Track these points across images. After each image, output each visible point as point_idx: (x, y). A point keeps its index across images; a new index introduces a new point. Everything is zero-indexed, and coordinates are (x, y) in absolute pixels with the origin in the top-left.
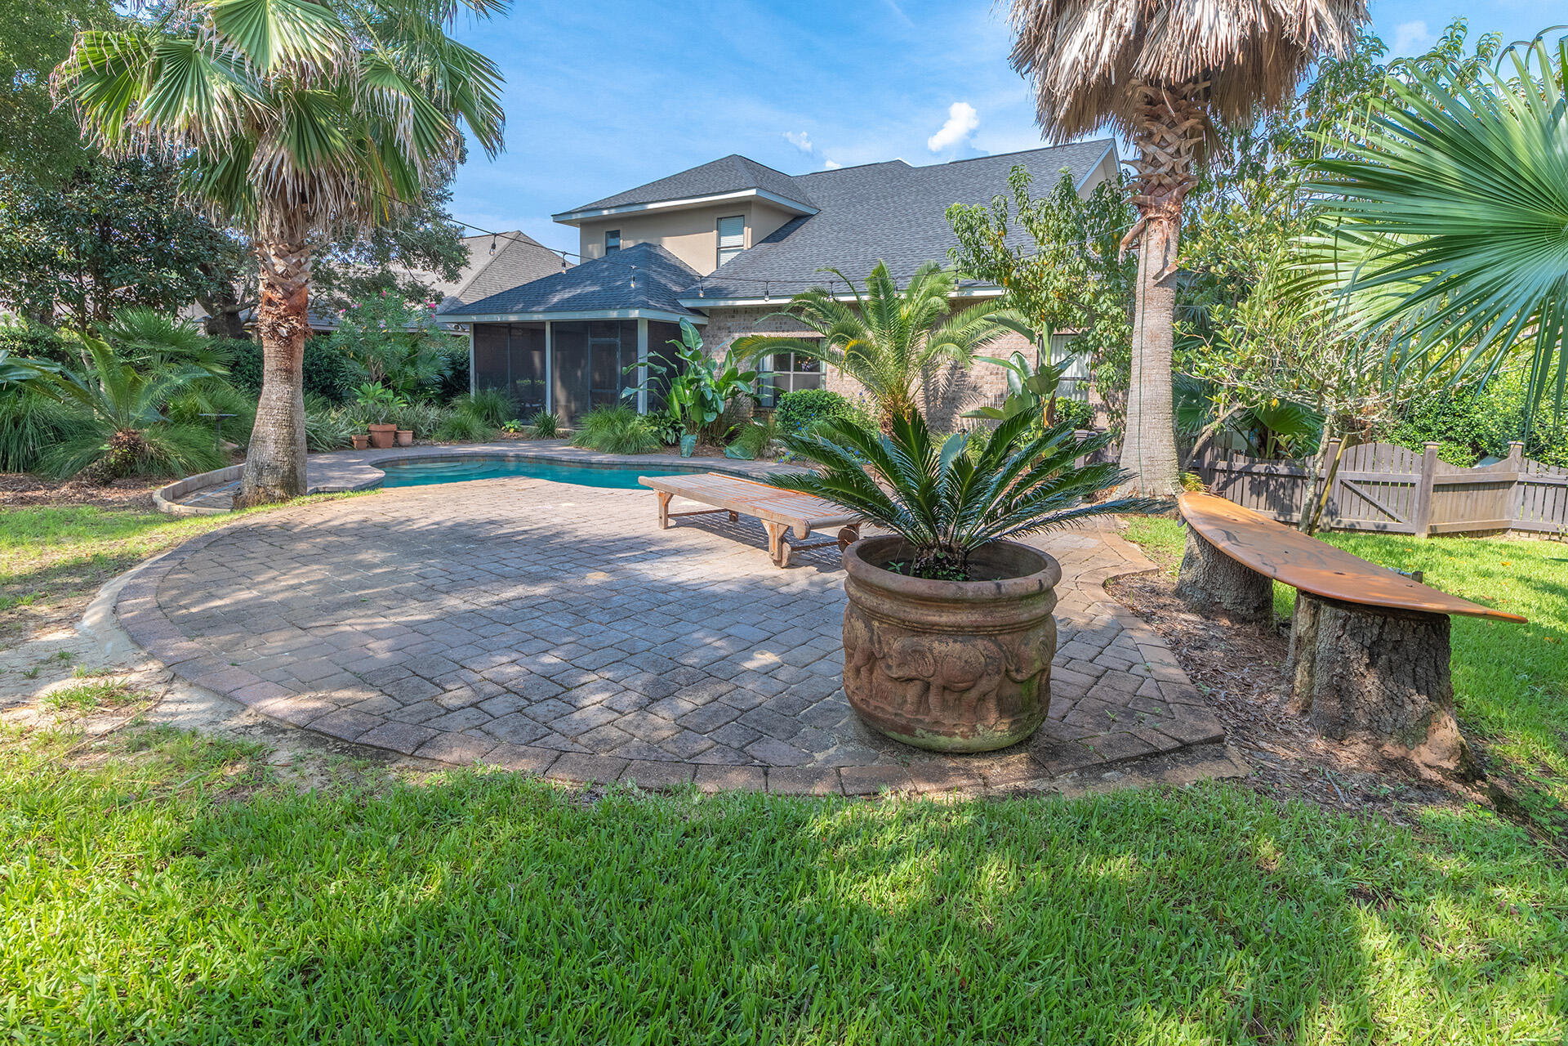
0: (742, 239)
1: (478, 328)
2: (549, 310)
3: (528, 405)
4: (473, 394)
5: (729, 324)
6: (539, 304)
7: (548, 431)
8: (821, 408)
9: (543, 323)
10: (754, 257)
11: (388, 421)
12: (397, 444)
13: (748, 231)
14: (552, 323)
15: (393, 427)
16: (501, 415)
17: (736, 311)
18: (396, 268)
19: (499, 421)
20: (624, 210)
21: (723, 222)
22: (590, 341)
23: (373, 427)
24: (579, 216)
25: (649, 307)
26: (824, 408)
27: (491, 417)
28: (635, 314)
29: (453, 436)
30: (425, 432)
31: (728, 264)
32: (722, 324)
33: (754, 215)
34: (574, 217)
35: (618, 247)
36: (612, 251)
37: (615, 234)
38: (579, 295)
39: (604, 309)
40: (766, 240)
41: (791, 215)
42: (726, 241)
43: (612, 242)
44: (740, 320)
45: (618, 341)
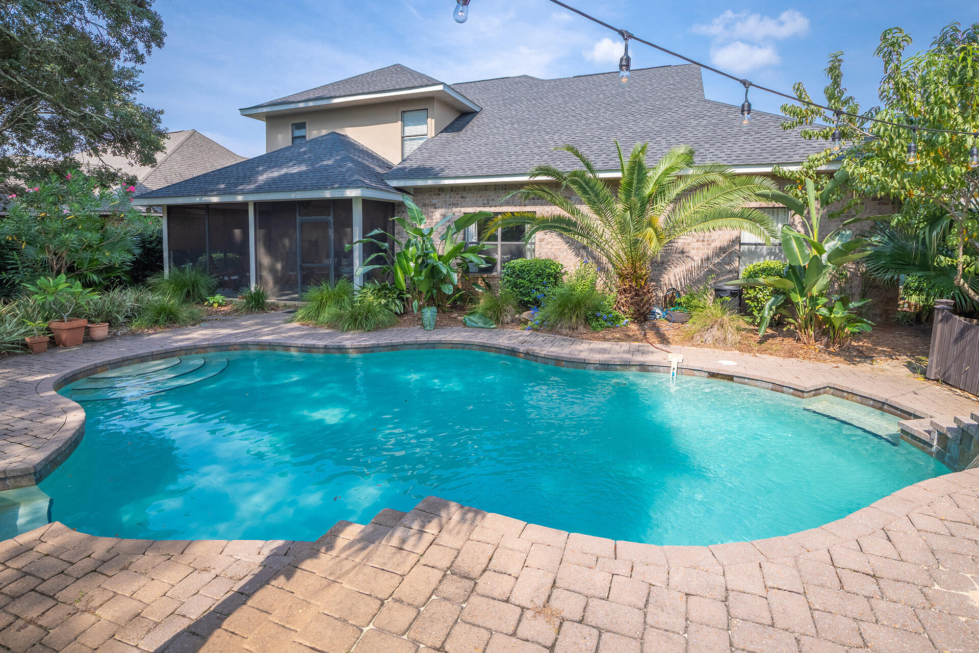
0: (427, 128)
1: (172, 211)
3: (226, 278)
4: (166, 271)
5: (435, 201)
6: (249, 183)
7: (257, 304)
9: (245, 204)
10: (440, 144)
11: (76, 315)
12: (89, 339)
13: (431, 122)
14: (256, 204)
15: (83, 322)
16: (203, 291)
17: (441, 190)
18: (80, 156)
19: (200, 296)
20: (311, 104)
21: (406, 115)
22: (299, 219)
23: (54, 324)
24: (265, 110)
27: (191, 294)
28: (350, 193)
29: (156, 322)
30: (121, 319)
31: (414, 153)
32: (427, 202)
33: (436, 109)
34: (260, 110)
35: (304, 137)
36: (298, 141)
37: (302, 126)
40: (446, 130)
41: (459, 111)
42: (410, 130)
43: (298, 133)
44: (447, 198)
45: (331, 219)
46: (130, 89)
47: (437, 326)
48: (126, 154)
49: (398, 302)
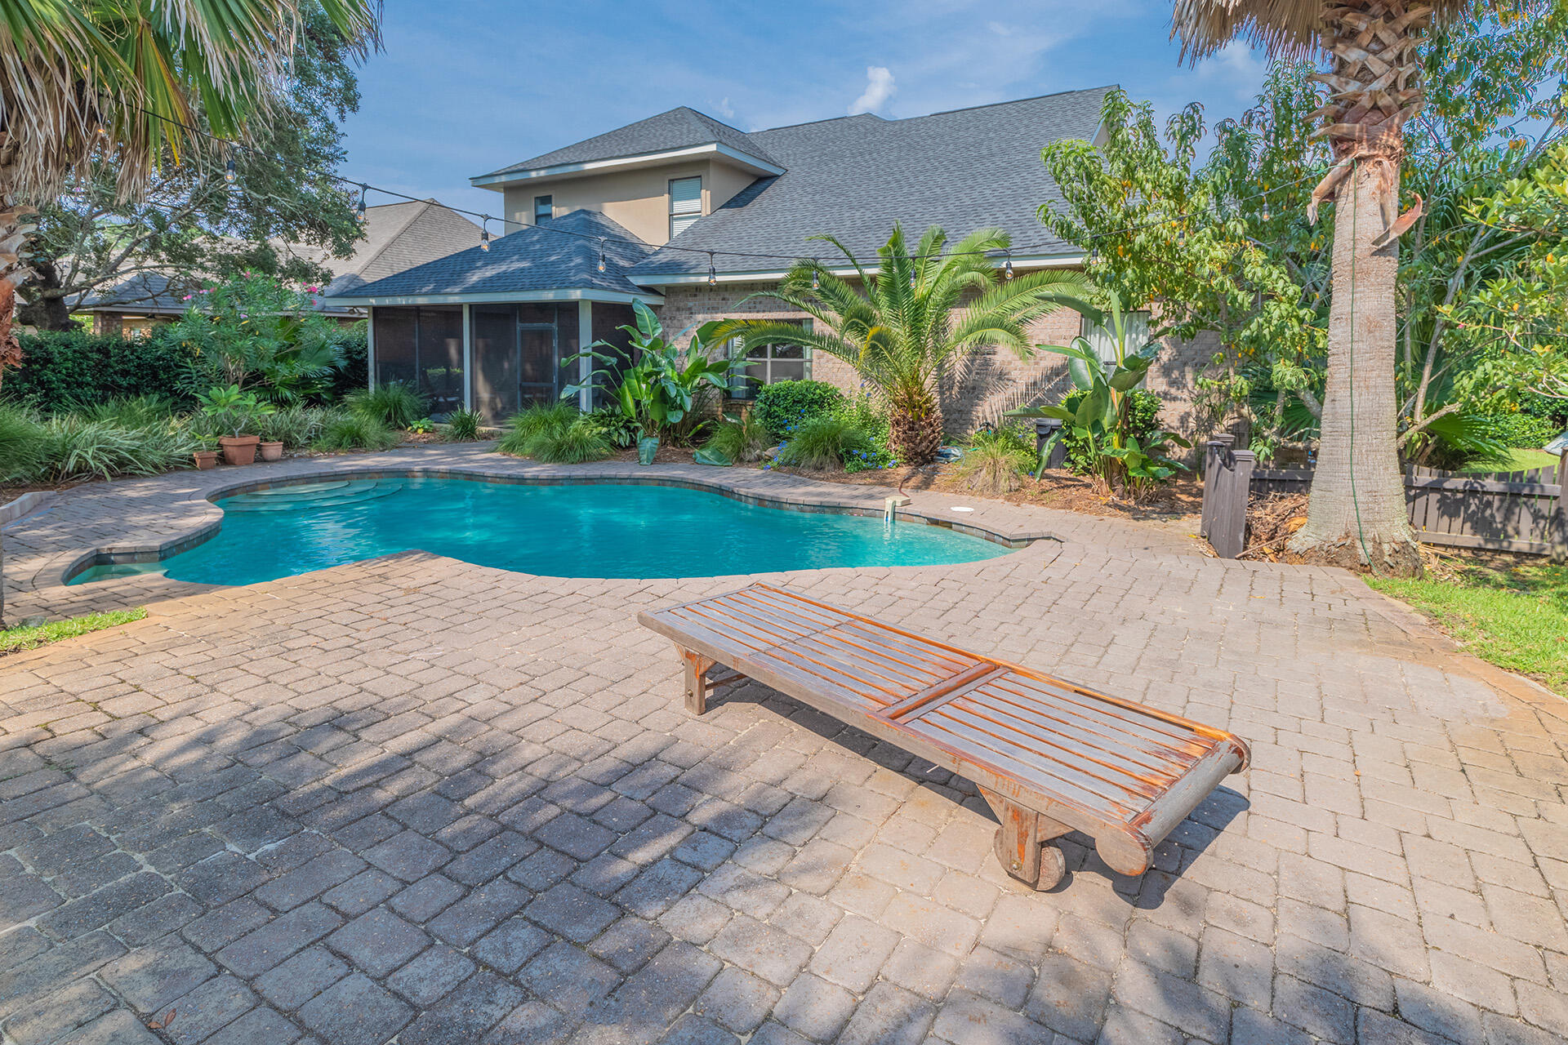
0: (698, 205)
1: (377, 311)
2: (467, 291)
3: (441, 400)
4: (372, 388)
5: (690, 304)
6: (455, 284)
7: (467, 431)
8: (813, 402)
9: (461, 306)
10: (716, 225)
11: (249, 430)
12: (261, 460)
13: (706, 194)
14: (471, 306)
15: (255, 439)
16: (407, 413)
17: (698, 289)
18: (276, 241)
19: (404, 420)
20: (558, 171)
21: (676, 186)
22: (519, 326)
23: (225, 440)
24: (504, 179)
25: (592, 286)
26: (816, 403)
27: (393, 417)
28: (576, 294)
29: (340, 445)
30: (302, 441)
31: (685, 233)
32: (681, 305)
33: (713, 176)
34: (497, 180)
35: (550, 215)
36: (543, 221)
37: (547, 200)
38: (505, 272)
39: (536, 289)
40: (728, 205)
41: (754, 176)
42: (680, 206)
43: (543, 210)
44: (704, 299)
45: (555, 326)
46: (331, 158)
47: (656, 461)
48: (322, 243)
49: (623, 431)
